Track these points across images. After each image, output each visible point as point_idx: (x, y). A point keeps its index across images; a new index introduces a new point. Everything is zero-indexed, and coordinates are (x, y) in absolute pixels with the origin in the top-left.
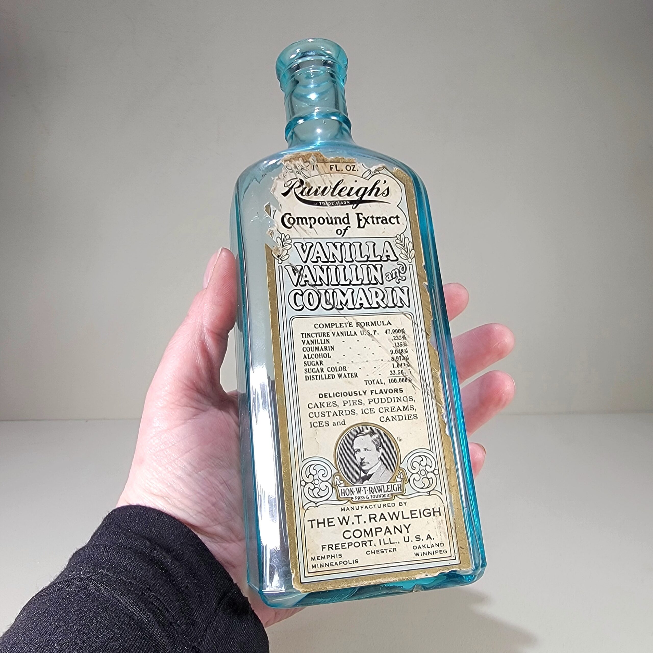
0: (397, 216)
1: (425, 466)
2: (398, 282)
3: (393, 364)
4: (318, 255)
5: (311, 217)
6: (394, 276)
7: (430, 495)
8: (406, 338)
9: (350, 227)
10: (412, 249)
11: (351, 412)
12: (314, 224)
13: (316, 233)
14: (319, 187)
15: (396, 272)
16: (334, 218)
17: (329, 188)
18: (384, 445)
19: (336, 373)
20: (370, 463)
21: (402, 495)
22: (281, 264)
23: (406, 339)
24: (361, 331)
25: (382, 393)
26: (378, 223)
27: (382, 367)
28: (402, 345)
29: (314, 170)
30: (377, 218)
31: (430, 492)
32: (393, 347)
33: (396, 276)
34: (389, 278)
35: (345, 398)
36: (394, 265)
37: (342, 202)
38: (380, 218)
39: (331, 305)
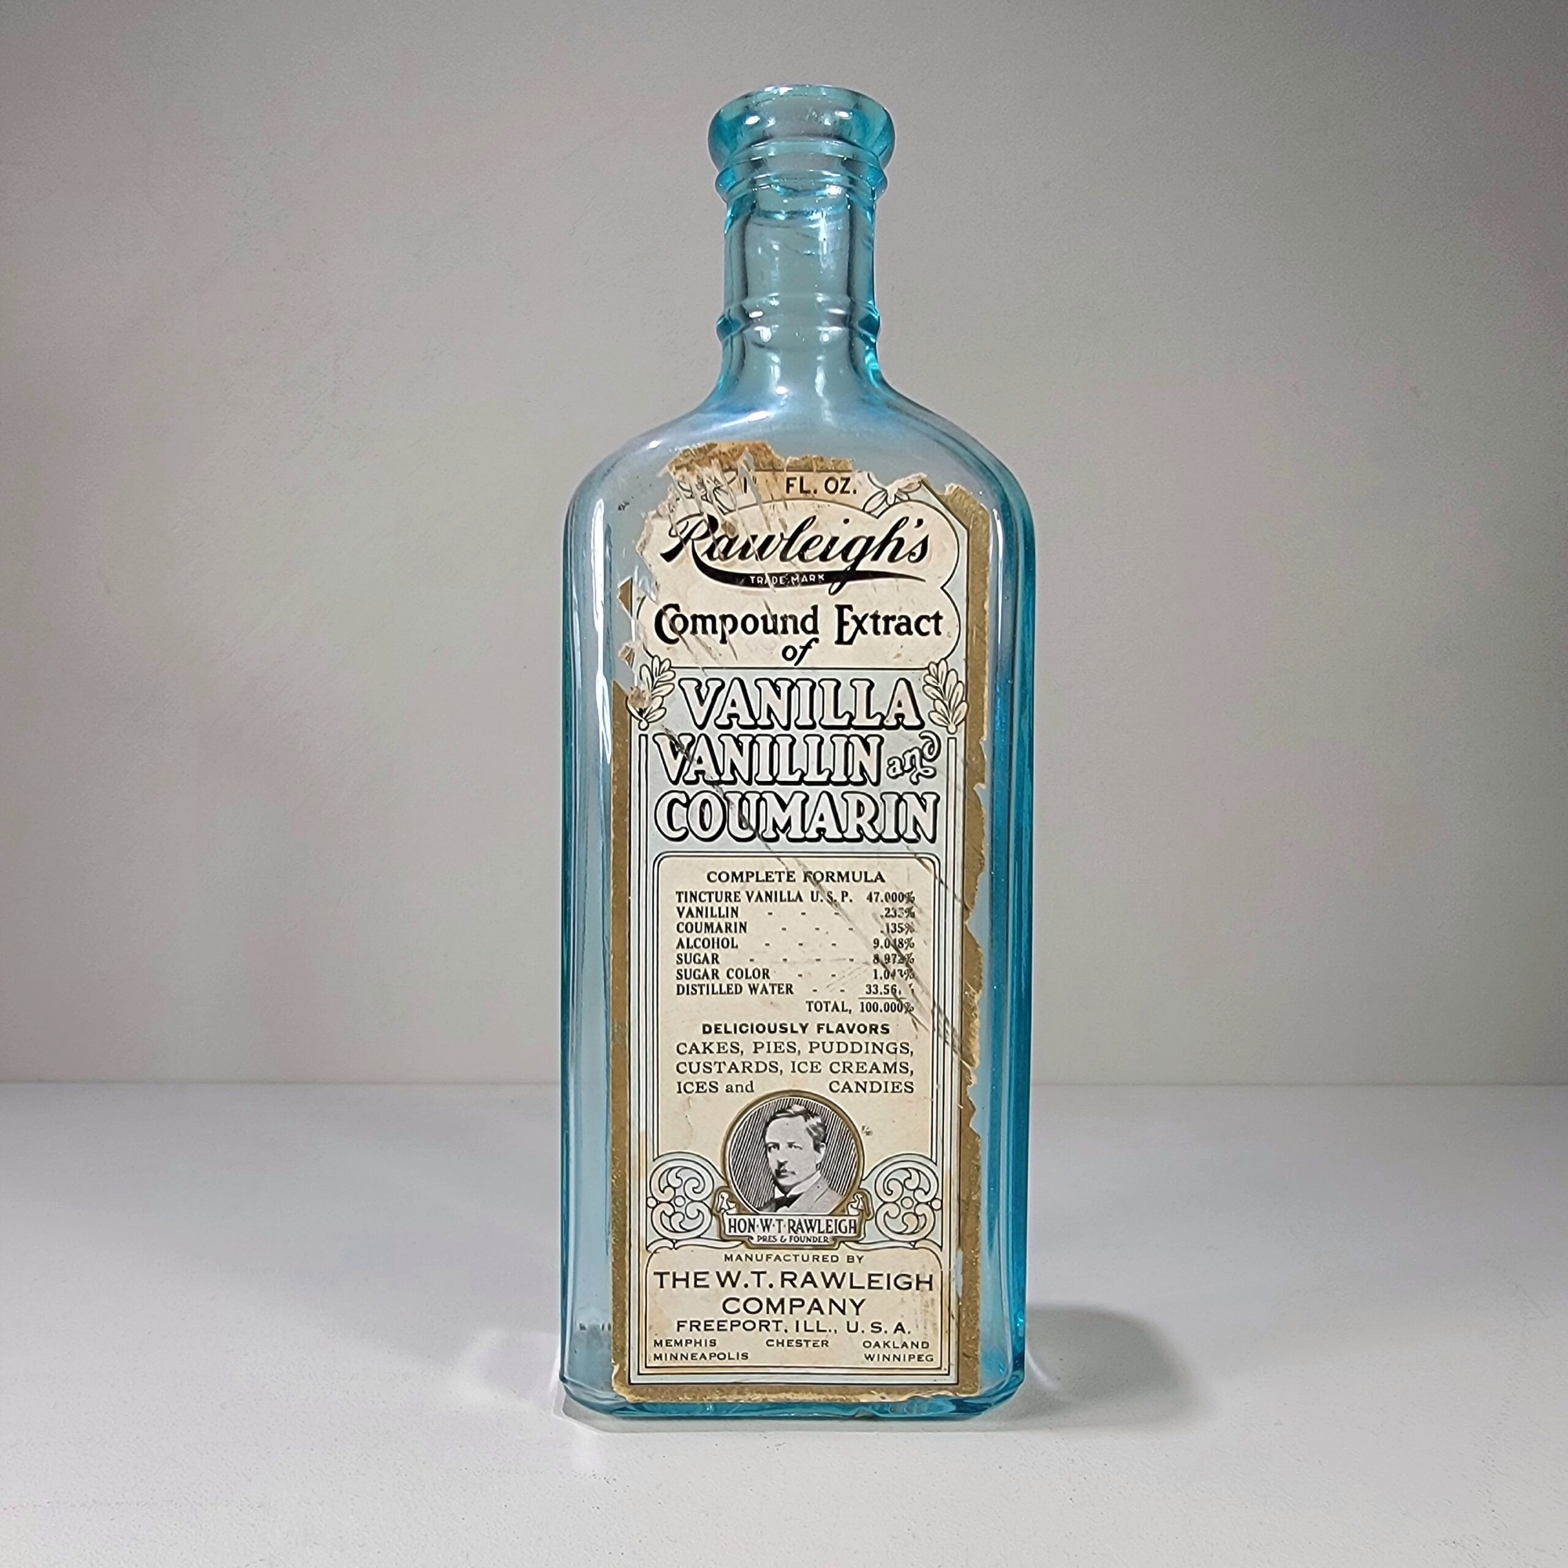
0: (937, 613)
1: (914, 1190)
2: (915, 780)
3: (876, 971)
4: (733, 710)
5: (726, 614)
6: (908, 767)
7: (914, 1248)
8: (914, 913)
9: (816, 640)
10: (962, 701)
11: (768, 1066)
12: (731, 632)
13: (735, 654)
14: (754, 537)
15: (913, 757)
16: (782, 618)
17: (778, 538)
18: (833, 1139)
19: (744, 983)
20: (796, 1172)
21: (857, 1242)
22: (645, 730)
23: (913, 916)
24: (812, 893)
25: (843, 1031)
26: (887, 632)
27: (849, 975)
28: (902, 929)
29: (745, 491)
30: (887, 619)
31: (916, 1242)
32: (882, 932)
33: (913, 766)
34: (894, 770)
35: (758, 1037)
36: (910, 740)
37: (805, 576)
38: (893, 618)
39: (751, 828)
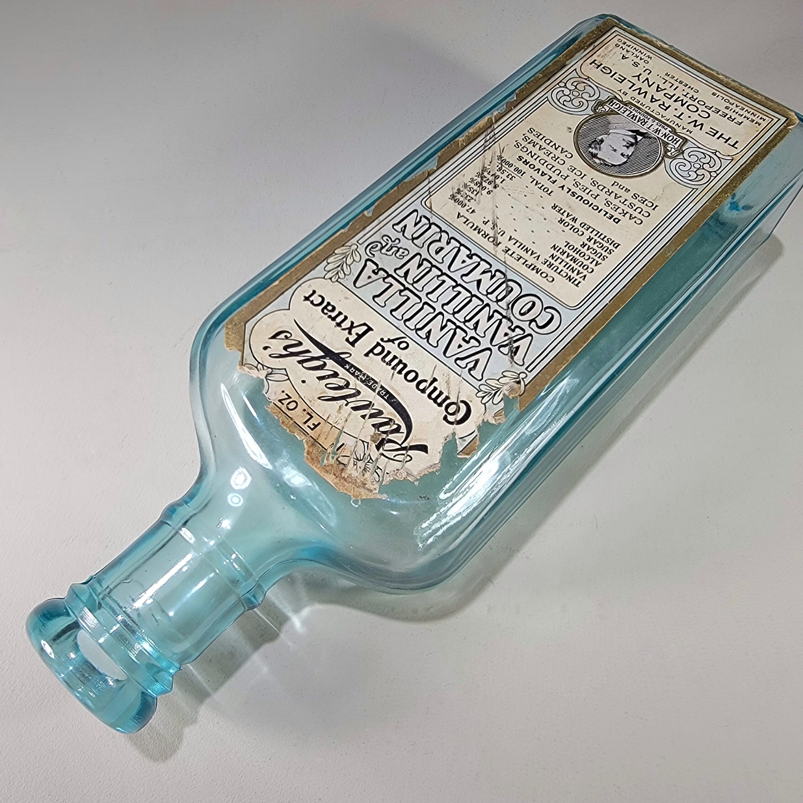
0: (304, 300)
1: (568, 96)
2: (397, 241)
3: (501, 182)
4: (463, 343)
5: (419, 392)
6: (394, 249)
7: (589, 77)
8: (457, 190)
9: (382, 340)
10: (336, 254)
11: (597, 186)
12: (425, 381)
13: (435, 368)
14: (363, 417)
15: (387, 250)
16: (390, 365)
17: (350, 406)
18: (590, 139)
19: (577, 225)
20: (622, 139)
21: (615, 97)
22: (524, 373)
23: (459, 190)
24: (502, 235)
25: (543, 172)
26: (340, 313)
27: (517, 190)
28: (470, 188)
29: (343, 444)
30: (334, 319)
31: (586, 79)
32: (482, 195)
33: (392, 247)
34: (403, 253)
35: (591, 200)
36: (381, 258)
37: (356, 374)
38: (330, 317)
39: (507, 284)
